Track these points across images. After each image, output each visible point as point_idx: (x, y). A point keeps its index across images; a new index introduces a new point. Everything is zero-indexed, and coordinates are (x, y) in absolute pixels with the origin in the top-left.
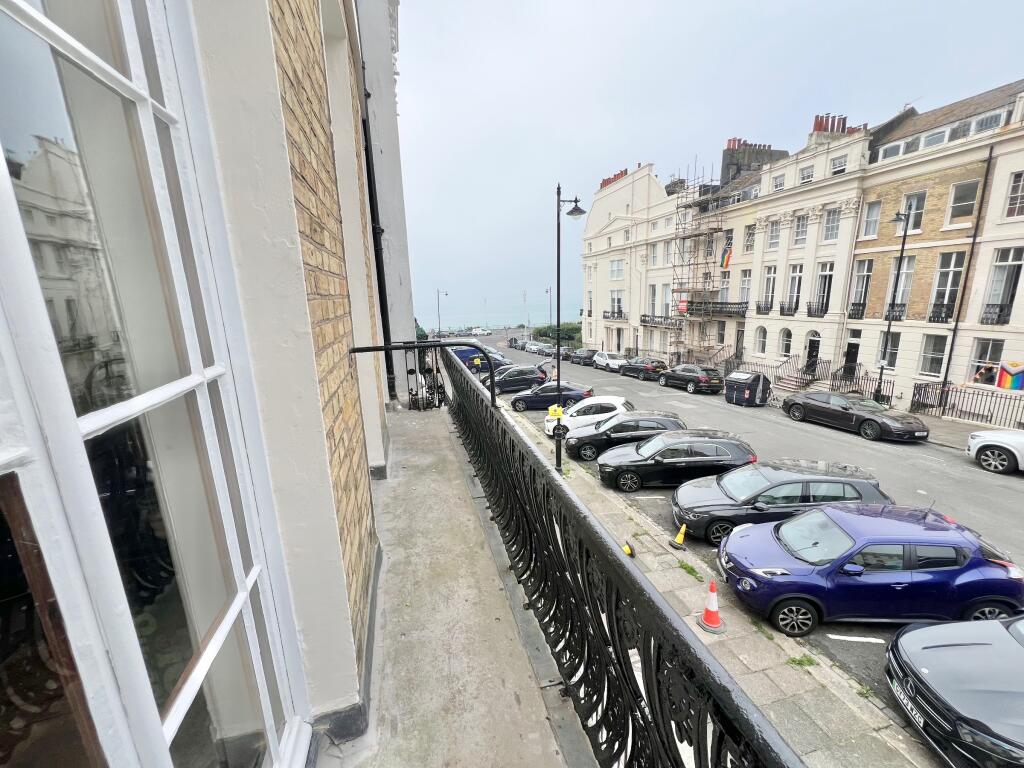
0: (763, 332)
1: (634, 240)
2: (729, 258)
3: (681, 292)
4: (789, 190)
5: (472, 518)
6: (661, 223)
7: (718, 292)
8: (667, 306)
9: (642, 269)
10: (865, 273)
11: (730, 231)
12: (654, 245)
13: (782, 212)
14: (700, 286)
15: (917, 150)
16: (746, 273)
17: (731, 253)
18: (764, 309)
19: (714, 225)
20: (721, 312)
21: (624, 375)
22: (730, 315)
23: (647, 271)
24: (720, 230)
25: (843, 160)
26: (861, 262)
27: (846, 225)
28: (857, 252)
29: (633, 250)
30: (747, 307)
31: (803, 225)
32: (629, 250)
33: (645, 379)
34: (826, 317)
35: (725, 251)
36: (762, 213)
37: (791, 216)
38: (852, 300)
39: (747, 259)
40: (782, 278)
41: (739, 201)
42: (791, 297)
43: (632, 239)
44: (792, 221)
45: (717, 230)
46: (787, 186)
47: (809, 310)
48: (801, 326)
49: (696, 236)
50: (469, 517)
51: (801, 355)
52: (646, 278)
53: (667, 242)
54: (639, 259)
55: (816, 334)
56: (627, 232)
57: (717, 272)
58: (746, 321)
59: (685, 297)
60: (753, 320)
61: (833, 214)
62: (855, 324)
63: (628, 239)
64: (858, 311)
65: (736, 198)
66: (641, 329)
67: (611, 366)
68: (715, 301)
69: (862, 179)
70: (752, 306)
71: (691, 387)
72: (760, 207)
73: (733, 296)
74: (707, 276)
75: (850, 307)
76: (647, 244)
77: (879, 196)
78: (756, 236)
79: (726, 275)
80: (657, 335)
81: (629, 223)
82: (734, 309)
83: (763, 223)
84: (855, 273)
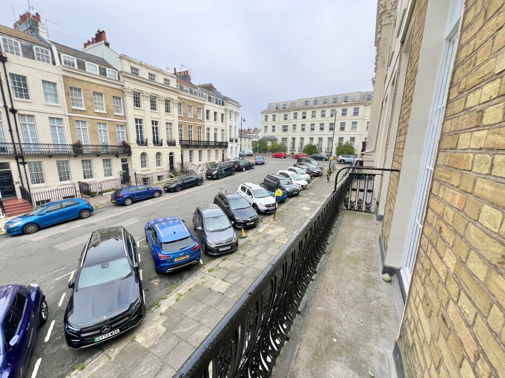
5: (327, 275)
50: (329, 276)
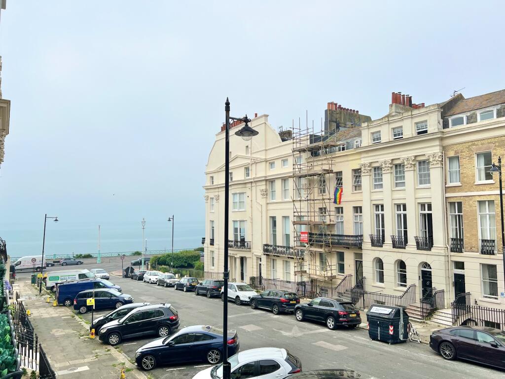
0: (380, 263)
1: (254, 176)
2: (341, 195)
3: (301, 224)
4: (386, 143)
6: (278, 163)
7: (334, 225)
8: (288, 236)
9: (263, 202)
10: (457, 213)
11: (341, 173)
12: (272, 181)
13: (383, 160)
14: (317, 219)
15: (476, 122)
16: (358, 209)
17: (342, 191)
18: (378, 242)
19: (326, 167)
20: (339, 244)
21: (256, 308)
22: (348, 247)
23: (268, 204)
24: (331, 172)
25: (424, 124)
26: (452, 204)
27: (435, 174)
28: (448, 195)
29: (254, 184)
30: (362, 240)
31: (400, 171)
32: (249, 185)
33: (279, 313)
34: (433, 250)
35: (336, 190)
36: (366, 160)
37: (390, 164)
38: (451, 236)
39: (357, 197)
40: (390, 214)
41: (343, 149)
42: (400, 232)
43: (252, 175)
44: (391, 167)
45: (329, 171)
46: (383, 140)
47: (418, 243)
48: (413, 258)
49: (311, 175)
51: (417, 284)
52: (267, 210)
53: (284, 179)
54: (259, 193)
55: (426, 265)
56: (247, 169)
57: (332, 207)
58: (364, 252)
59: (304, 228)
60: (369, 252)
61: (423, 164)
62: (457, 257)
63: (248, 175)
64: (458, 245)
65: (341, 147)
66: (264, 258)
67: (242, 299)
68: (333, 233)
69: (442, 139)
70: (367, 240)
71: (331, 323)
72: (363, 155)
73: (349, 229)
74: (323, 210)
75: (450, 242)
76: (266, 180)
77: (456, 152)
78: (362, 177)
79: (339, 210)
80: (279, 264)
81: (249, 161)
82: (351, 241)
83: (367, 168)
84: (449, 213)
